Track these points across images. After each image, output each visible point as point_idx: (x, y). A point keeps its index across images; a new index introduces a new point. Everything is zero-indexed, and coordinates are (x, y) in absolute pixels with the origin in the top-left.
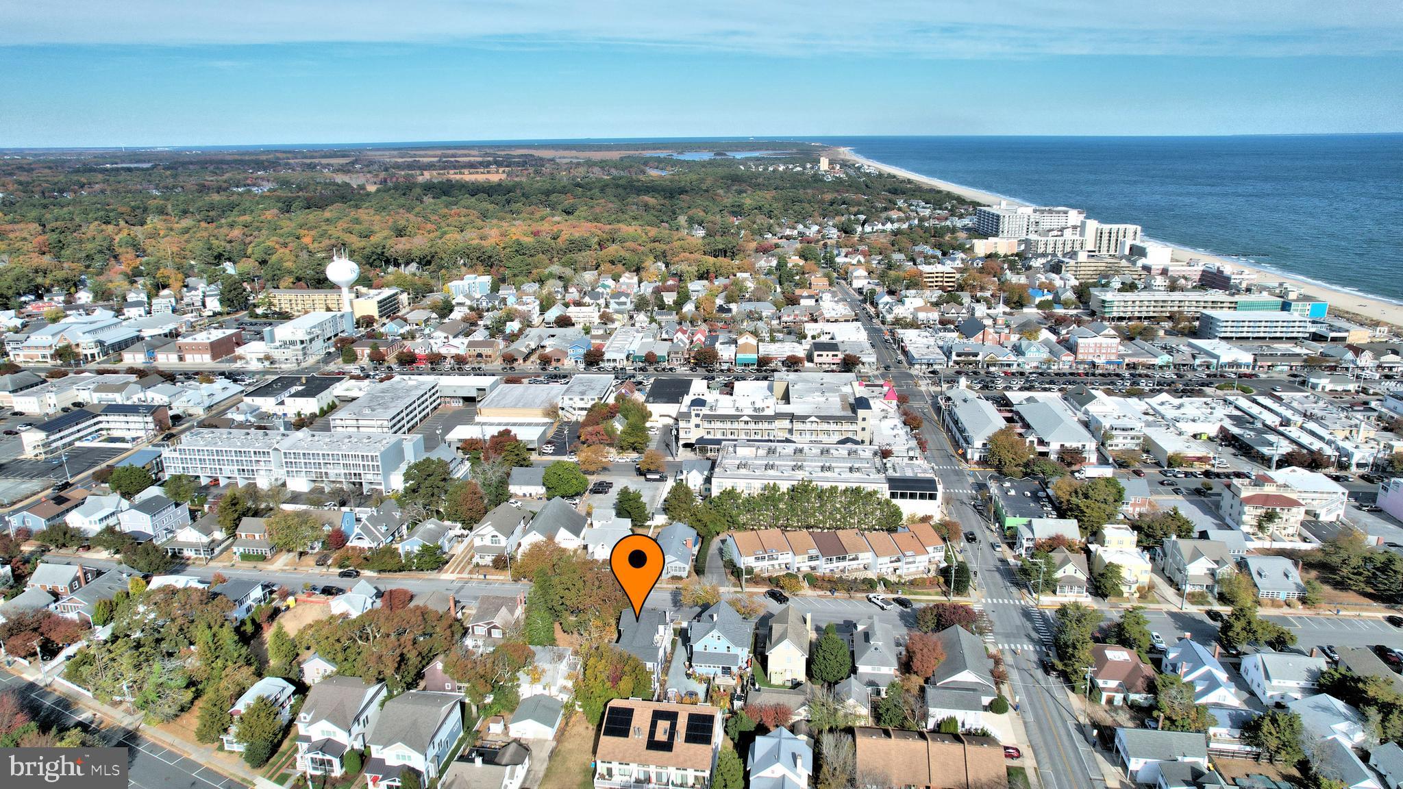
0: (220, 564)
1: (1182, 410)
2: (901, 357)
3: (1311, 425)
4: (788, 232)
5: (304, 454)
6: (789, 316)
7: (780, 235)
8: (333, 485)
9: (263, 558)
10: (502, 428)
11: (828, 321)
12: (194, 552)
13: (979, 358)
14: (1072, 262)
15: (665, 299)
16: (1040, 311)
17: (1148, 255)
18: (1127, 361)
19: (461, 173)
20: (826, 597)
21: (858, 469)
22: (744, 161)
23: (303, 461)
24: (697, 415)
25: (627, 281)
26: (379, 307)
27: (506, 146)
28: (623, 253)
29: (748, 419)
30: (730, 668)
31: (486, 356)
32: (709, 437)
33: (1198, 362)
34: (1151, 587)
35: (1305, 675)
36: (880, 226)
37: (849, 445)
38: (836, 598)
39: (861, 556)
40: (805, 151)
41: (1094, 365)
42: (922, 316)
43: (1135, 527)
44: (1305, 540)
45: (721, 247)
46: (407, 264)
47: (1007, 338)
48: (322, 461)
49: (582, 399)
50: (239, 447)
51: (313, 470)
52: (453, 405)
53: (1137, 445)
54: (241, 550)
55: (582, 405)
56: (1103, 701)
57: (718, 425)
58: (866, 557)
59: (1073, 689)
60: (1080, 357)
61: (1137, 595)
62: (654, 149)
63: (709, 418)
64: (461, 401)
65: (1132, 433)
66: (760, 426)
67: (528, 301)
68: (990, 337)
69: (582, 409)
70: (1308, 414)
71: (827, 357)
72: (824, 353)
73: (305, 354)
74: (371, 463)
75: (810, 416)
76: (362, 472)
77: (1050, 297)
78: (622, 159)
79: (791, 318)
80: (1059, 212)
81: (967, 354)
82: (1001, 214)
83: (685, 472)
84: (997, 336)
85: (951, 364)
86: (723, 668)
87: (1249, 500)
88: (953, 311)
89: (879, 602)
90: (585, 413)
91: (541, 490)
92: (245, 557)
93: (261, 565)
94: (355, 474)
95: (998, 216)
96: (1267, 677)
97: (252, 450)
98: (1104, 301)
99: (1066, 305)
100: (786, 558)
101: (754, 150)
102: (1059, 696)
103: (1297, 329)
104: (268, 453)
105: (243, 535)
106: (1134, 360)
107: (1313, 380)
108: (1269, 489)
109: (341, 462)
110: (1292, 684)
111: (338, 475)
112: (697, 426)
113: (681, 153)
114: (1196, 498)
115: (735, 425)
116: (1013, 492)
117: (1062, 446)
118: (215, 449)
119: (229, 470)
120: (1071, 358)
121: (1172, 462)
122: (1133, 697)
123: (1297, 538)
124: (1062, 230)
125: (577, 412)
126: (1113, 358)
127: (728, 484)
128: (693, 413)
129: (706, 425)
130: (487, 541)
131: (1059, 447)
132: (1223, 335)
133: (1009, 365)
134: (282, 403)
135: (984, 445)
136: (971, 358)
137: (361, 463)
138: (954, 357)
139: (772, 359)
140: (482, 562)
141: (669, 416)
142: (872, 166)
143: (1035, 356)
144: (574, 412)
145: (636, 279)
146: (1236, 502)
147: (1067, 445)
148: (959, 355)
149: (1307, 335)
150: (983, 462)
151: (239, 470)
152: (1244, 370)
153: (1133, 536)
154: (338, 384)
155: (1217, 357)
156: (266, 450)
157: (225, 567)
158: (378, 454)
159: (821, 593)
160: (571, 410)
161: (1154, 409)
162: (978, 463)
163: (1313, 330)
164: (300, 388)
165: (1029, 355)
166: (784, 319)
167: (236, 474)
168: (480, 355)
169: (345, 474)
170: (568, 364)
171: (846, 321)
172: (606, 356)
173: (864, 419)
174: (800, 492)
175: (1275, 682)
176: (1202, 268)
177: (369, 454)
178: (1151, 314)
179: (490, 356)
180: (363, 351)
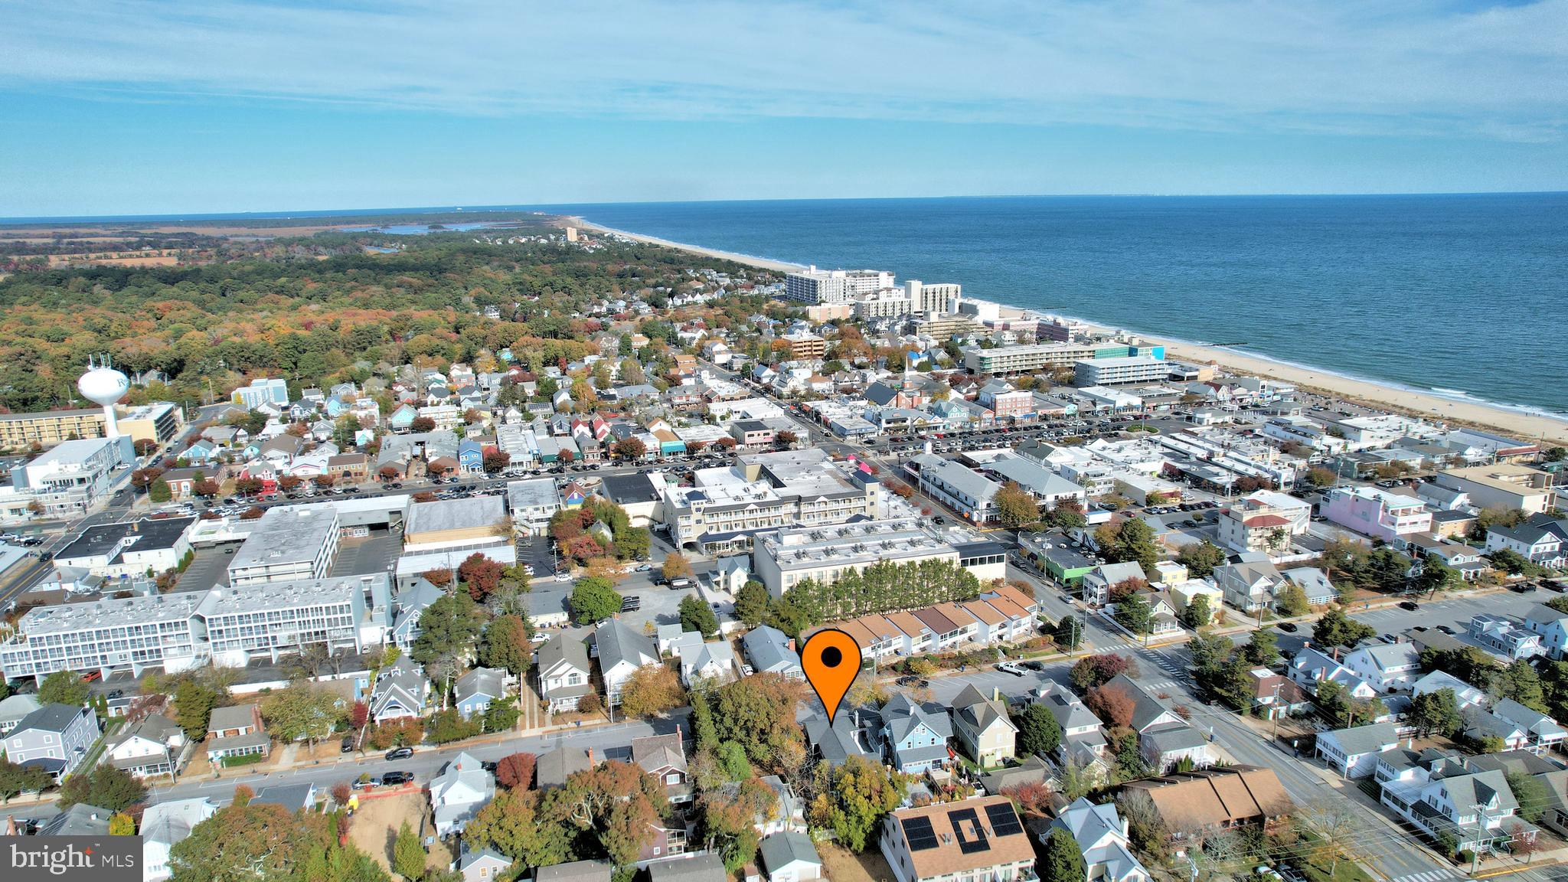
0: (194, 779)
1: (1123, 453)
2: (826, 431)
3: (1232, 454)
4: (596, 309)
5: (240, 617)
6: (681, 398)
7: (588, 313)
8: (282, 652)
9: (256, 758)
10: (471, 553)
11: (724, 400)
12: (145, 770)
13: (908, 423)
14: (925, 323)
15: (526, 391)
16: (925, 374)
17: (980, 312)
18: (1039, 413)
19: (106, 257)
20: (957, 675)
21: (920, 542)
22: (476, 233)
23: (238, 626)
24: (698, 510)
25: (459, 373)
26: (158, 428)
27: (142, 223)
28: (436, 341)
29: (755, 507)
30: (940, 761)
31: (356, 474)
32: (714, 532)
33: (1099, 408)
34: (1223, 613)
35: (1406, 659)
36: (690, 298)
37: (863, 522)
38: (966, 674)
39: (969, 627)
40: (532, 220)
41: (1012, 420)
42: (817, 386)
43: (1180, 561)
44: (1297, 552)
45: (552, 328)
46: (144, 372)
47: (920, 401)
48: (267, 623)
49: (537, 509)
50: (132, 621)
51: (255, 636)
52: (356, 536)
53: (1110, 489)
54: (221, 753)
55: (539, 515)
56: (1271, 718)
57: (722, 518)
58: (974, 628)
59: (1240, 713)
60: (999, 414)
61: (1217, 621)
62: (348, 223)
63: (713, 511)
64: (367, 530)
65: (1104, 478)
66: (766, 513)
67: (364, 404)
68: (903, 402)
69: (541, 520)
70: (1226, 444)
71: (758, 437)
72: (755, 433)
73: (90, 496)
74: (339, 616)
75: (818, 497)
76: (327, 628)
77: (925, 359)
78: (318, 236)
79: (684, 400)
80: (869, 275)
81: (895, 421)
82: (818, 279)
83: (722, 573)
84: (909, 400)
85: (881, 431)
86: (934, 762)
87: (1251, 523)
88: (847, 379)
89: (1014, 670)
90: (545, 524)
91: (563, 617)
92: (231, 761)
93: (260, 767)
94: (317, 633)
95: (814, 283)
96: (1380, 668)
97: (157, 624)
98: (982, 359)
99: (941, 364)
100: (899, 642)
101: (471, 221)
102: (1233, 721)
103: (1157, 372)
104: (184, 623)
105: (220, 733)
106: (1046, 411)
107: (1198, 416)
108: (1263, 511)
109: (296, 620)
110: (1399, 669)
111: (292, 637)
112: (699, 522)
113: (386, 227)
114: (1189, 529)
115: (740, 516)
116: (1050, 546)
117: (1057, 497)
118: (94, 630)
119: (114, 657)
120: (991, 415)
121: (1150, 500)
122: (1295, 707)
123: (1289, 552)
124: (877, 292)
125: (535, 525)
126: (1028, 411)
127: (798, 576)
128: (693, 508)
129: (708, 519)
130: (565, 682)
131: (1053, 499)
132: (1101, 382)
133: (936, 428)
134: (118, 560)
135: (989, 505)
136: (900, 424)
137: (325, 617)
138: (884, 425)
139: (702, 444)
140: (562, 709)
141: (644, 516)
142: (624, 236)
143: (957, 416)
144: (530, 525)
145: (469, 371)
146: (1238, 527)
147: (1062, 495)
148: (888, 422)
149: (1165, 377)
150: (992, 522)
151: (135, 654)
152: (1138, 413)
153: (1184, 570)
154: (189, 527)
155: (1114, 402)
156: (180, 620)
157: (206, 781)
158: (349, 602)
159: (950, 671)
160: (526, 523)
161: (1099, 455)
162: (985, 525)
163: (1170, 371)
164: (133, 540)
165: (951, 415)
166: (677, 401)
167: (131, 660)
168: (347, 474)
169: (303, 635)
170: (463, 474)
171: (742, 398)
172: (512, 460)
173: (872, 493)
174: (878, 573)
175: (1387, 671)
176: (1037, 322)
177: (337, 604)
178: (1025, 368)
179: (361, 474)
180: (179, 484)
